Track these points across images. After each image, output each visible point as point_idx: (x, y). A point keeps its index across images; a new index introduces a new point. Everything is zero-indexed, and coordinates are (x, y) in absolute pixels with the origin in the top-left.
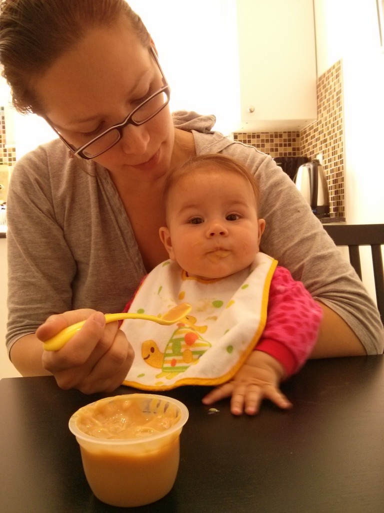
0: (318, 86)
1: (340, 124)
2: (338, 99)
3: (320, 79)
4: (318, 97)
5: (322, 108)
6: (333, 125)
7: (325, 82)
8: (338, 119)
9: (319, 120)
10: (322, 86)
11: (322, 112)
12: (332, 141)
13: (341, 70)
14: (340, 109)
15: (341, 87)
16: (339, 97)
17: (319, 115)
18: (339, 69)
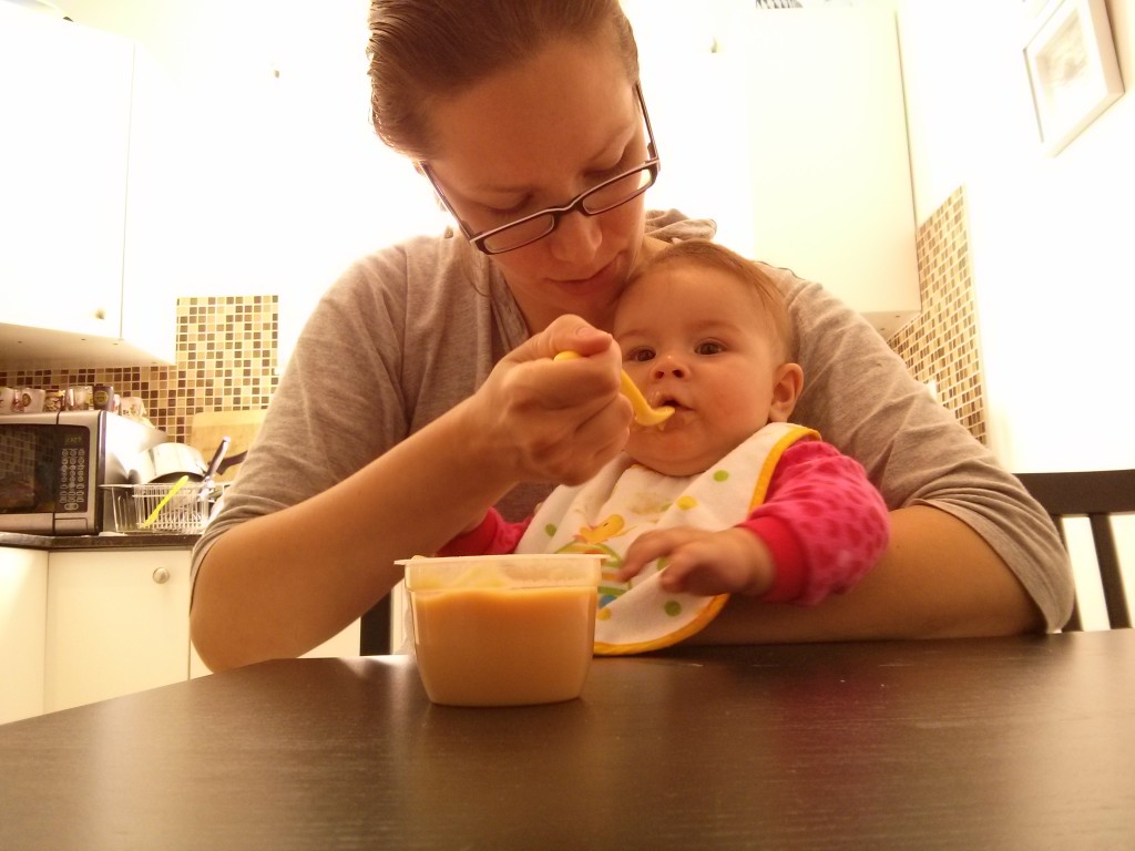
0: (919, 245)
1: (969, 313)
2: (962, 263)
3: (923, 229)
4: (920, 267)
5: (930, 287)
6: (956, 318)
7: (934, 235)
8: (966, 304)
9: (925, 312)
10: (926, 244)
11: (931, 295)
12: (955, 350)
13: (964, 205)
14: (968, 283)
15: (967, 240)
16: (963, 259)
17: (925, 302)
18: (960, 203)
